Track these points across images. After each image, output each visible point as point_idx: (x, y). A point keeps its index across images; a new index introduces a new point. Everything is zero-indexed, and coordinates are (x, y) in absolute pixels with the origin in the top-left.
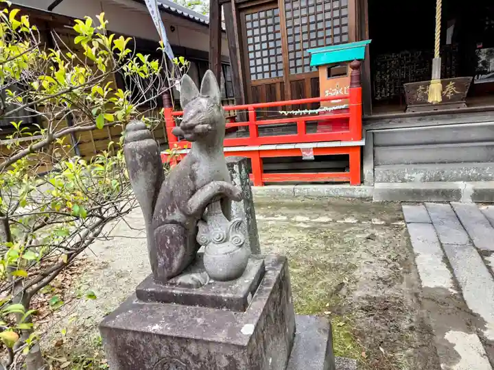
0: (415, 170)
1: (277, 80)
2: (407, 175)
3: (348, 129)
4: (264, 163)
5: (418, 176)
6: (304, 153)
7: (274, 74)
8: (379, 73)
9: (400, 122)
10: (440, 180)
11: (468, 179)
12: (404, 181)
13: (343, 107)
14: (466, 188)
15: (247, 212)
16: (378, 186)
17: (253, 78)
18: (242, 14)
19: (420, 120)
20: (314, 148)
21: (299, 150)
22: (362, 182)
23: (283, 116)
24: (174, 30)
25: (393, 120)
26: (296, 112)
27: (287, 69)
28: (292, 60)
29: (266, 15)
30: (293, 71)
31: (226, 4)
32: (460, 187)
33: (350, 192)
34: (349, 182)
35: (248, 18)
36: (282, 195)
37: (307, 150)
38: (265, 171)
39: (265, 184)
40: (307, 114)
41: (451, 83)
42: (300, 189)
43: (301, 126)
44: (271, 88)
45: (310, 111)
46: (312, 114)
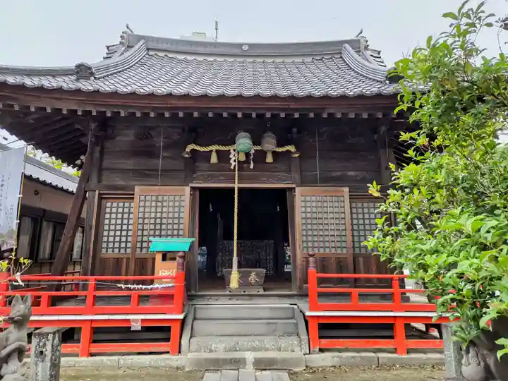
0: (220, 341)
1: (125, 256)
2: (213, 346)
3: (172, 304)
4: (94, 333)
5: (221, 346)
6: (132, 324)
7: (122, 251)
8: (220, 254)
9: (216, 300)
10: (236, 351)
11: (254, 349)
12: (211, 351)
13: (170, 285)
14: (250, 356)
15: (51, 376)
16: (190, 355)
17: (104, 251)
18: (104, 201)
19: (230, 299)
20: (142, 320)
21: (128, 321)
22: (180, 352)
23: (120, 289)
24: (38, 194)
25: (212, 297)
26: (132, 287)
27: (134, 248)
28: (139, 242)
29: (124, 205)
30: (138, 250)
31: (91, 192)
32: (246, 357)
33: (168, 362)
34: (168, 352)
35: (109, 205)
36: (104, 366)
37: (136, 321)
38: (94, 342)
39: (92, 355)
40: (141, 288)
41: (253, 273)
42: (125, 360)
43: (134, 299)
44: (118, 261)
45: (144, 287)
46: (146, 289)
